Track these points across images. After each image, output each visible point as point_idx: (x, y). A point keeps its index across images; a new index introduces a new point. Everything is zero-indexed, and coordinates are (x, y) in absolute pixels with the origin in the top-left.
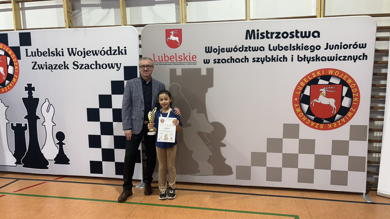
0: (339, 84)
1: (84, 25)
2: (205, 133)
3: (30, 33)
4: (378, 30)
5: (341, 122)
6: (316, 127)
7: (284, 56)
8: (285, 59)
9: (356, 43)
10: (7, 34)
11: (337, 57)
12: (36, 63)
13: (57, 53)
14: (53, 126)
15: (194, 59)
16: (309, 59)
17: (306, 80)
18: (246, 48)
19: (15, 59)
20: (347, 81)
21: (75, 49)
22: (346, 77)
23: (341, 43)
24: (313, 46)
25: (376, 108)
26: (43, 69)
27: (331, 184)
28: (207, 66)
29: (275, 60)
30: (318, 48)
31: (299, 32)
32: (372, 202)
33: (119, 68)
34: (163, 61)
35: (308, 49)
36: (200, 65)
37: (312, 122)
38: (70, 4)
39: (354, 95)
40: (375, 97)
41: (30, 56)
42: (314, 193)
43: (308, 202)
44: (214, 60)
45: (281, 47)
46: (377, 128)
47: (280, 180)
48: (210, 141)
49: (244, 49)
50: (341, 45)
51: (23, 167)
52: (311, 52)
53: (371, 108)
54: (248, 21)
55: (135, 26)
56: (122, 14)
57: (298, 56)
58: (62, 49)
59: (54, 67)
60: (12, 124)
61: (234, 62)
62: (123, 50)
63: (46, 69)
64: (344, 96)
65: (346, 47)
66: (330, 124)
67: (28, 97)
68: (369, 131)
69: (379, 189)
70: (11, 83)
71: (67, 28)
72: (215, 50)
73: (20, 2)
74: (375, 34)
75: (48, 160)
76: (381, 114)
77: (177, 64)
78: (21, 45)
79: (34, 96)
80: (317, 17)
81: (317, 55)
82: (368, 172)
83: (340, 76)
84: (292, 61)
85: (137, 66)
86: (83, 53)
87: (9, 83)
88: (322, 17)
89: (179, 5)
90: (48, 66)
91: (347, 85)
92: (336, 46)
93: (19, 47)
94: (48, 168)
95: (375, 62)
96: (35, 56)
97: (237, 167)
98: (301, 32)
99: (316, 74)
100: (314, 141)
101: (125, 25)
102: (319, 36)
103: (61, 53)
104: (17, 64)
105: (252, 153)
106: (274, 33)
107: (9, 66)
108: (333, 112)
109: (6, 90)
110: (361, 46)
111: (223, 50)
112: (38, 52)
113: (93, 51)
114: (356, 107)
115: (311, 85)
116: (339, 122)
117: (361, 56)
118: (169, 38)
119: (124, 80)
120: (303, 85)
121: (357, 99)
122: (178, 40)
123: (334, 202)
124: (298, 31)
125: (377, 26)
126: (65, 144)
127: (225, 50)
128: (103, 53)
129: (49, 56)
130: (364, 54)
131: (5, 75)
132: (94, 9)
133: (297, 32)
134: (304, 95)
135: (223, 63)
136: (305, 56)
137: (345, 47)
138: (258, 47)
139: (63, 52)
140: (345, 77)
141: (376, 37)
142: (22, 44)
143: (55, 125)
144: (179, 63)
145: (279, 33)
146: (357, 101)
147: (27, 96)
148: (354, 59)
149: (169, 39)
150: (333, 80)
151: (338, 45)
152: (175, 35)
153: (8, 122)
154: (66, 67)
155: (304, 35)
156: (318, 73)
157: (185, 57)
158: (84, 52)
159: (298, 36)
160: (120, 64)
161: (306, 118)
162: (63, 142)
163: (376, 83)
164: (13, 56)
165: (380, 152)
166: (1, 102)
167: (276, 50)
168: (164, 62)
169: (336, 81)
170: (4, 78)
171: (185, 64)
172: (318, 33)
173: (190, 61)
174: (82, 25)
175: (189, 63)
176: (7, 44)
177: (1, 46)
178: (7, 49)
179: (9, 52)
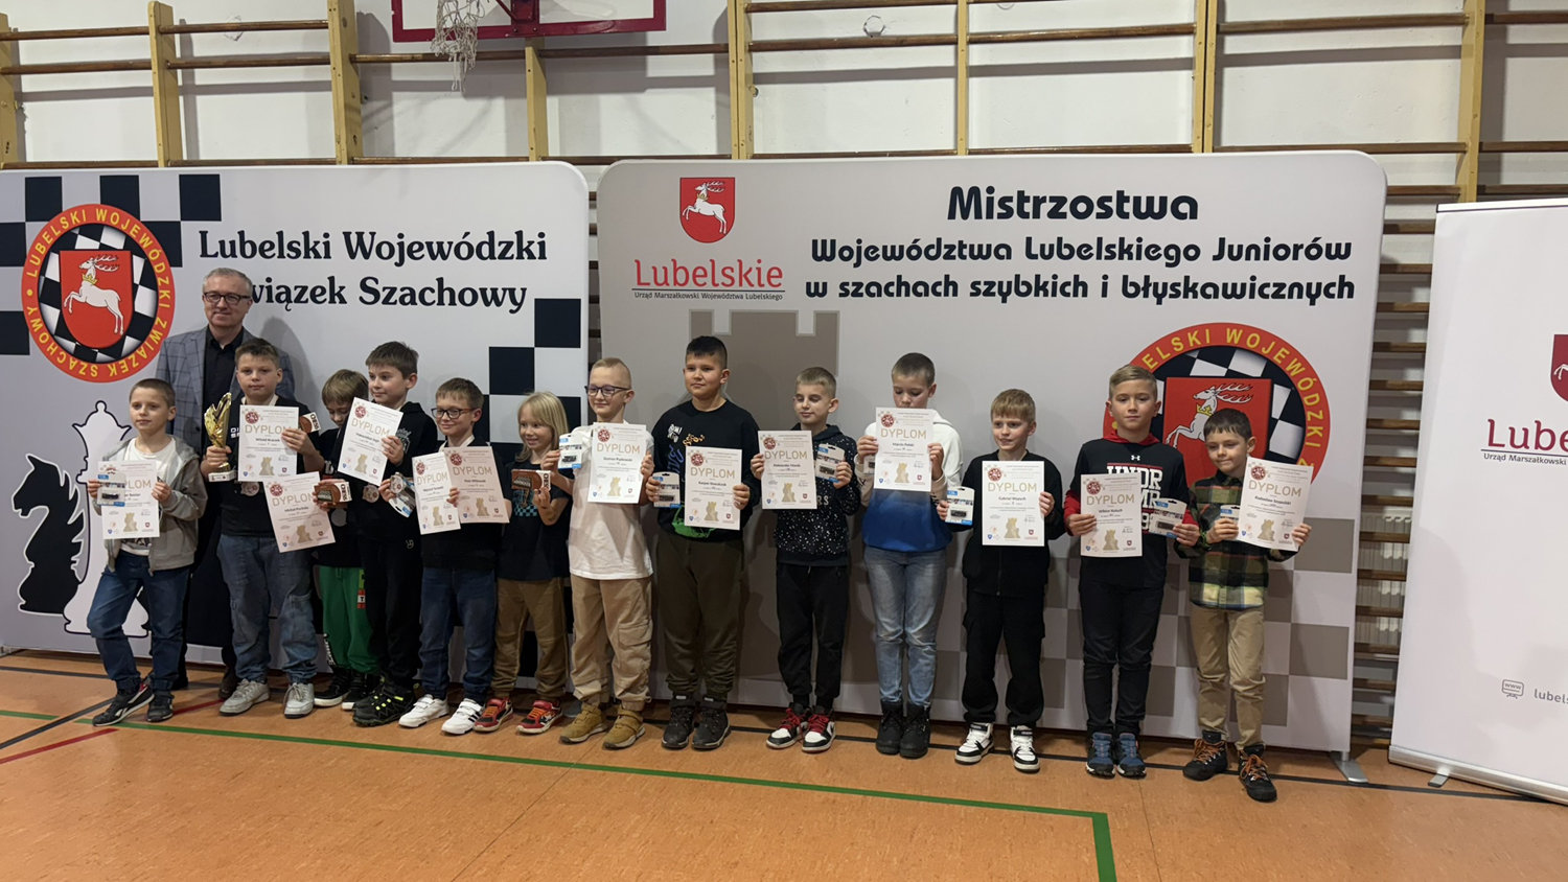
0: (1259, 375)
1: (400, 153)
3: (218, 176)
4: (1390, 197)
7: (1076, 277)
8: (1080, 288)
9: (1317, 242)
10: (135, 178)
11: (1253, 286)
13: (309, 249)
15: (772, 280)
16: (1160, 291)
17: (1151, 359)
18: (951, 248)
19: (162, 264)
20: (1288, 369)
21: (370, 236)
22: (1283, 353)
23: (1268, 239)
24: (1176, 248)
25: (1389, 463)
28: (818, 304)
29: (1047, 290)
31: (1127, 199)
32: (1365, 780)
33: (520, 305)
34: (668, 285)
35: (1159, 255)
36: (793, 298)
38: (356, 81)
39: (1309, 414)
40: (1386, 424)
41: (216, 255)
42: (1174, 748)
44: (843, 285)
45: (1067, 246)
46: (1392, 532)
49: (944, 251)
50: (1267, 248)
52: (1168, 265)
53: (1369, 461)
54: (962, 156)
55: (577, 161)
56: (533, 119)
57: (1125, 278)
58: (326, 235)
59: (294, 294)
61: (907, 294)
62: (533, 242)
63: (270, 300)
64: (1278, 417)
65: (1284, 252)
68: (1361, 540)
69: (1393, 739)
70: (142, 347)
71: (340, 163)
72: (846, 253)
73: (180, 68)
74: (1378, 212)
76: (1406, 484)
77: (714, 296)
78: (184, 218)
80: (1191, 152)
81: (1187, 279)
82: (1357, 683)
83: (1264, 351)
84: (1104, 294)
85: (580, 300)
86: (397, 248)
87: (138, 347)
88: (1208, 152)
89: (728, 92)
90: (275, 292)
91: (1286, 381)
92: (1250, 248)
93: (177, 225)
95: (1381, 307)
96: (233, 254)
98: (1135, 198)
99: (1185, 340)
101: (544, 159)
102: (1194, 215)
103: (321, 249)
104: (167, 282)
106: (1044, 199)
107: (140, 287)
109: (123, 371)
110: (1333, 253)
111: (872, 253)
112: (243, 243)
113: (430, 244)
114: (1319, 457)
115: (1168, 378)
117: (1333, 285)
118: (690, 208)
119: (533, 346)
121: (1321, 428)
122: (720, 216)
124: (1125, 194)
125: (1389, 184)
127: (880, 252)
128: (464, 251)
129: (281, 256)
130: (1342, 278)
131: (122, 317)
132: (435, 99)
133: (1122, 198)
135: (872, 295)
136: (1147, 278)
137: (1282, 252)
138: (989, 246)
139: (327, 244)
140: (1280, 354)
141: (1385, 221)
142: (188, 214)
144: (721, 293)
145: (1061, 201)
146: (1321, 435)
148: (1309, 294)
149: (692, 210)
150: (1239, 363)
151: (1256, 247)
152: (711, 199)
154: (337, 296)
155: (1143, 209)
156: (1192, 339)
157: (744, 273)
158: (401, 245)
159: (1126, 210)
160: (524, 290)
163: (1384, 375)
164: (154, 255)
165: (1400, 615)
166: (105, 411)
167: (1050, 256)
168: (672, 286)
169: (1252, 368)
170: (119, 329)
171: (742, 297)
172: (1193, 204)
173: (761, 285)
174: (394, 153)
175: (757, 294)
176: (134, 212)
177: (115, 217)
178: (136, 228)
179: (139, 240)
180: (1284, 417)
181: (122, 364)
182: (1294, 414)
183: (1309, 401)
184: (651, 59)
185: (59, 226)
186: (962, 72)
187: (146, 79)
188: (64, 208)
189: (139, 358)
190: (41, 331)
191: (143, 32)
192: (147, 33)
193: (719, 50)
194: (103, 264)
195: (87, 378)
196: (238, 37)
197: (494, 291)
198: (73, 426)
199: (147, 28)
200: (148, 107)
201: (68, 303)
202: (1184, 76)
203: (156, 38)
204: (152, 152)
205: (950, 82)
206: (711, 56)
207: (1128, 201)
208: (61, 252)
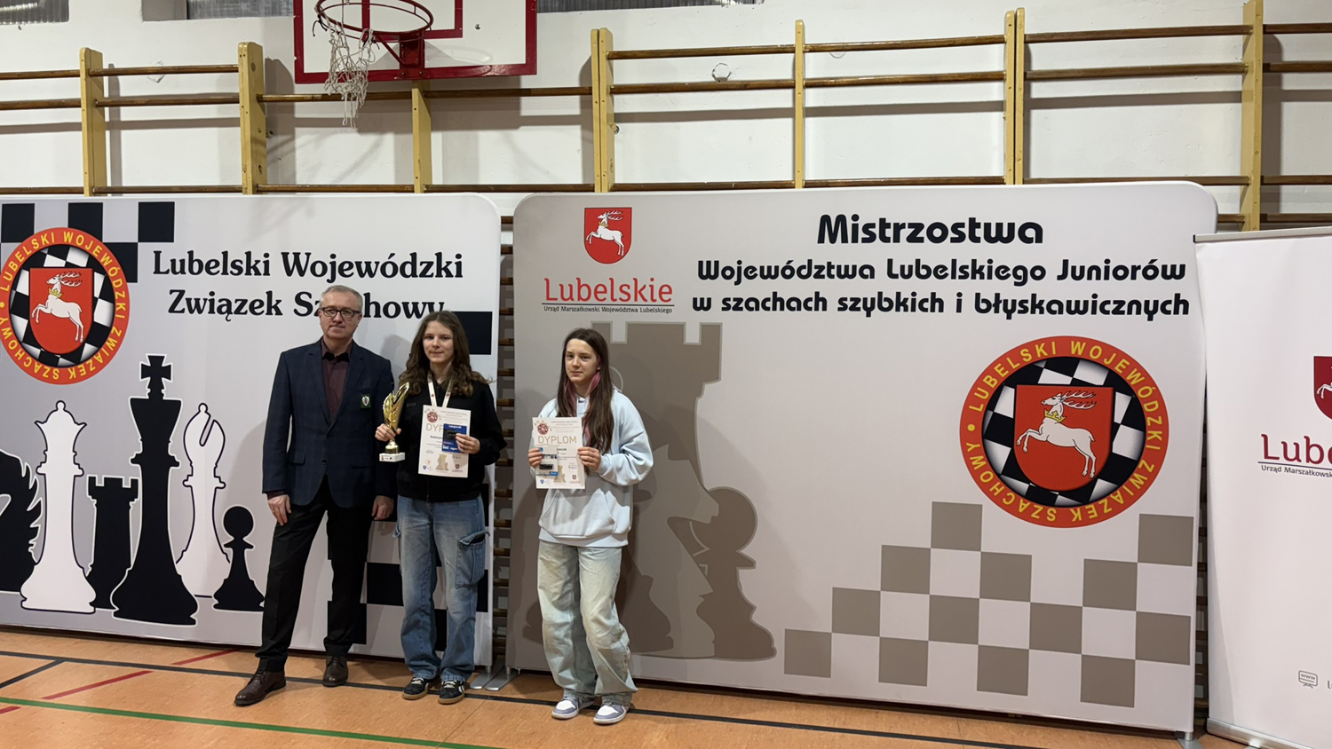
0: (1102, 384)
1: (301, 181)
2: (691, 523)
3: (173, 203)
5: (1112, 504)
6: (1034, 515)
7: (933, 294)
8: (937, 304)
9: (1154, 264)
10: (100, 204)
11: (1094, 303)
12: (182, 293)
13: (250, 267)
14: (216, 488)
15: (663, 296)
16: (1009, 307)
17: (1003, 369)
18: (821, 268)
19: (120, 280)
21: (306, 256)
22: (1124, 364)
24: (1023, 268)
26: (200, 312)
27: (1082, 701)
28: (703, 317)
29: (907, 306)
31: (978, 225)
34: (573, 300)
35: (1008, 276)
36: (681, 312)
37: (1022, 501)
38: (262, 118)
39: (1149, 420)
41: (167, 272)
44: (725, 301)
45: (925, 267)
47: (922, 681)
48: (707, 549)
49: (814, 271)
50: (1107, 269)
51: (115, 615)
52: (1016, 284)
56: (418, 153)
57: (978, 295)
58: (266, 255)
59: (234, 307)
60: (92, 480)
61: (782, 309)
62: (451, 262)
63: (211, 311)
64: (1120, 422)
65: (1122, 273)
67: (147, 397)
70: (99, 353)
72: (728, 273)
73: (107, 106)
75: (196, 596)
77: (613, 310)
78: (141, 239)
79: (168, 395)
80: (1004, 184)
81: (1034, 296)
83: (1106, 362)
84: (959, 310)
85: (491, 313)
86: (329, 266)
87: (95, 353)
89: (591, 130)
90: (217, 304)
91: (1127, 389)
92: (1091, 268)
93: (134, 246)
94: (193, 622)
96: (182, 272)
97: (789, 634)
98: (985, 224)
99: (1033, 352)
100: (1026, 560)
102: (1039, 239)
103: (261, 267)
104: (123, 296)
105: (837, 592)
106: (903, 226)
107: (99, 300)
108: (1085, 473)
109: (82, 375)
110: (1169, 273)
111: (751, 272)
112: (191, 261)
113: (359, 264)
114: (1158, 458)
115: (1018, 386)
116: (1103, 504)
117: (1169, 302)
118: (593, 234)
120: (993, 386)
121: (1161, 433)
122: (619, 241)
124: (977, 221)
126: (251, 547)
127: (758, 272)
128: (389, 269)
129: (225, 273)
130: (1177, 296)
131: (82, 327)
133: (974, 224)
134: (995, 414)
135: (751, 309)
136: (997, 295)
138: (854, 267)
139: (267, 263)
140: (1120, 364)
142: (145, 236)
143: (222, 485)
144: (619, 307)
145: (918, 227)
146: (1160, 438)
147: (144, 394)
148: (1147, 311)
149: (595, 235)
150: (1083, 373)
151: (1097, 268)
152: (611, 226)
153: (80, 472)
154: (273, 308)
155: (993, 234)
156: (1040, 350)
157: (639, 288)
158: (333, 264)
159: (977, 235)
160: (441, 304)
161: (1003, 488)
162: (245, 539)
164: (113, 272)
166: (64, 409)
167: (909, 276)
168: (576, 301)
169: (1095, 377)
170: (79, 338)
171: (637, 311)
172: (1039, 229)
173: (654, 300)
174: (297, 181)
175: (650, 308)
176: (98, 234)
177: (80, 239)
178: (98, 248)
179: (101, 258)
180: (1124, 423)
181: (81, 368)
182: (1135, 417)
183: (1149, 407)
184: (524, 100)
185: (30, 247)
187: (76, 115)
188: (36, 231)
189: (96, 363)
190: (10, 339)
191: (75, 75)
192: (78, 76)
193: (583, 92)
194: (68, 280)
195: (50, 380)
196: (159, 80)
197: (415, 304)
198: (36, 423)
199: (78, 71)
200: (77, 140)
201: (35, 314)
203: (86, 80)
204: (80, 182)
206: (577, 97)
207: (979, 227)
208: (31, 269)
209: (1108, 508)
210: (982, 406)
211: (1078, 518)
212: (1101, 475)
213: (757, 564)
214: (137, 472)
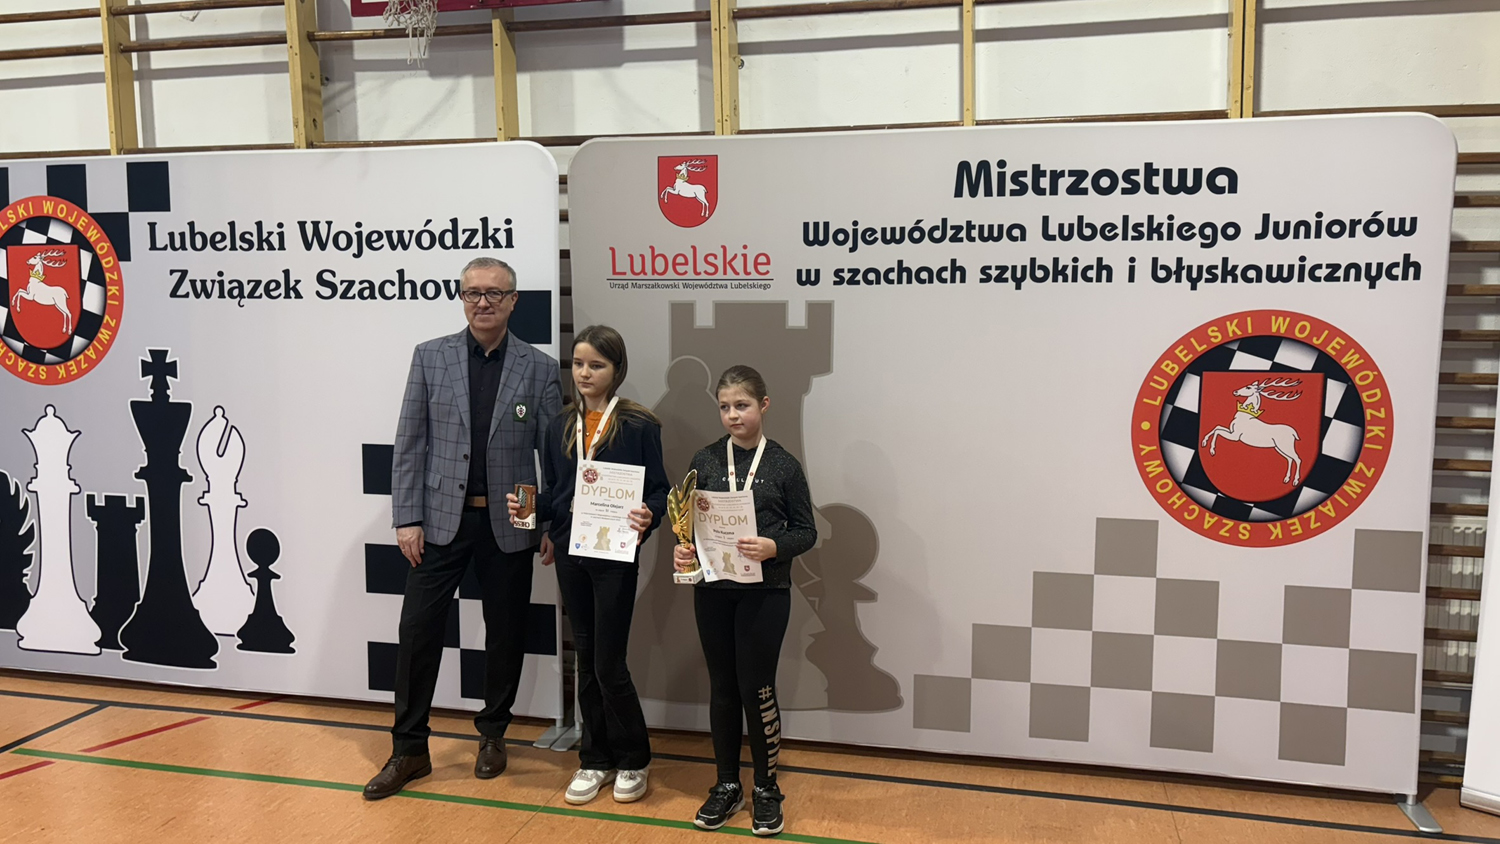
0: (1310, 369)
1: (363, 137)
3: (167, 163)
4: (1461, 166)
5: (1321, 517)
6: (1222, 532)
7: (1100, 260)
8: (1104, 273)
9: (1377, 217)
10: (83, 167)
11: (1302, 268)
12: (184, 273)
13: (263, 240)
14: (238, 506)
15: (760, 267)
16: (1194, 275)
17: (1185, 352)
18: (958, 229)
19: (111, 258)
21: (326, 225)
22: (1338, 343)
23: (1319, 215)
24: (1212, 226)
25: (1460, 466)
26: (208, 296)
27: (1280, 758)
28: (811, 293)
29: (1067, 275)
30: (1231, 231)
31: (1156, 172)
32: (1440, 831)
34: (645, 274)
35: (1193, 235)
36: (783, 288)
37: (1207, 515)
38: (315, 60)
39: (1369, 412)
40: (1456, 423)
41: (165, 248)
42: (1216, 789)
43: (1187, 822)
44: (838, 272)
45: (1089, 225)
46: (1461, 544)
47: (1082, 734)
48: (817, 579)
49: (950, 233)
50: (1319, 224)
51: (124, 657)
52: (1203, 246)
53: (1439, 464)
54: (969, 128)
55: (547, 142)
56: (501, 99)
57: (1155, 260)
58: (280, 225)
59: (247, 289)
60: (91, 498)
61: (909, 281)
62: (499, 229)
63: (222, 296)
64: (1332, 417)
65: (1339, 229)
66: (1278, 524)
67: (150, 400)
68: (1430, 553)
69: (1467, 780)
70: (91, 347)
71: (299, 147)
72: (841, 237)
73: (134, 51)
74: (1449, 182)
75: (217, 634)
76: (1479, 491)
77: (696, 286)
78: (132, 208)
79: (175, 396)
80: (1227, 118)
81: (1225, 260)
82: (1427, 715)
83: (1316, 342)
84: (1131, 279)
85: (550, 292)
86: (355, 238)
87: (86, 347)
88: (1247, 117)
89: (710, 65)
90: (227, 287)
91: (1341, 375)
92: (1299, 224)
93: (125, 216)
94: (213, 665)
95: (1452, 290)
96: (183, 247)
97: (921, 681)
98: (1165, 170)
99: (1223, 330)
100: (1213, 587)
101: (513, 139)
102: (1233, 188)
103: (275, 240)
104: (115, 277)
105: (977, 629)
106: (1062, 174)
107: (88, 284)
108: (1287, 479)
109: (72, 373)
110: (1396, 228)
111: (870, 236)
112: (193, 235)
114: (1379, 461)
115: (1204, 373)
116: (1310, 517)
117: (1396, 265)
118: (669, 189)
120: (1173, 374)
121: (1383, 428)
122: (702, 198)
123: (1291, 826)
124: (1154, 167)
125: (1460, 151)
126: (278, 577)
127: (878, 235)
128: (426, 240)
129: (233, 248)
130: (1407, 257)
131: (70, 316)
132: (400, 79)
133: (1150, 171)
134: (1176, 409)
135: (869, 283)
136: (1179, 260)
137: (1336, 229)
138: (1001, 227)
139: (281, 235)
140: (1334, 344)
141: (1456, 193)
142: (135, 206)
143: (244, 503)
144: (703, 283)
145: (1080, 175)
146: (1383, 435)
147: (147, 395)
148: (1368, 276)
149: (672, 191)
150: (1286, 356)
151: (1306, 224)
152: (692, 179)
153: (77, 490)
154: (292, 290)
155: (1175, 183)
156: (1232, 328)
157: (728, 260)
158: (359, 234)
159: (1155, 184)
161: (1184, 499)
162: (271, 567)
163: (1457, 367)
164: (102, 248)
165: (1472, 638)
166: (54, 415)
167: (1069, 237)
168: (650, 276)
169: (1303, 361)
170: (67, 329)
171: (726, 287)
172: (1232, 176)
173: (747, 273)
174: (357, 137)
175: (743, 283)
176: (82, 203)
177: (62, 209)
178: (83, 220)
179: (87, 233)
180: (1339, 416)
181: (71, 365)
182: (1351, 412)
183: (1369, 397)
184: (628, 30)
185: (6, 220)
186: (968, 36)
187: (98, 64)
188: (11, 201)
189: (88, 359)
191: (95, 14)
192: (99, 15)
193: (700, 17)
194: (51, 259)
195: (36, 380)
196: (194, 18)
198: (23, 431)
199: (99, 9)
200: (101, 93)
201: (16, 301)
202: (1218, 35)
203: (107, 19)
204: (105, 142)
205: (955, 47)
206: (692, 25)
207: (1158, 175)
208: (9, 247)
209: (1315, 523)
210: (1159, 398)
211: (1277, 535)
212: (1308, 482)
213: (879, 597)
214: (142, 489)
